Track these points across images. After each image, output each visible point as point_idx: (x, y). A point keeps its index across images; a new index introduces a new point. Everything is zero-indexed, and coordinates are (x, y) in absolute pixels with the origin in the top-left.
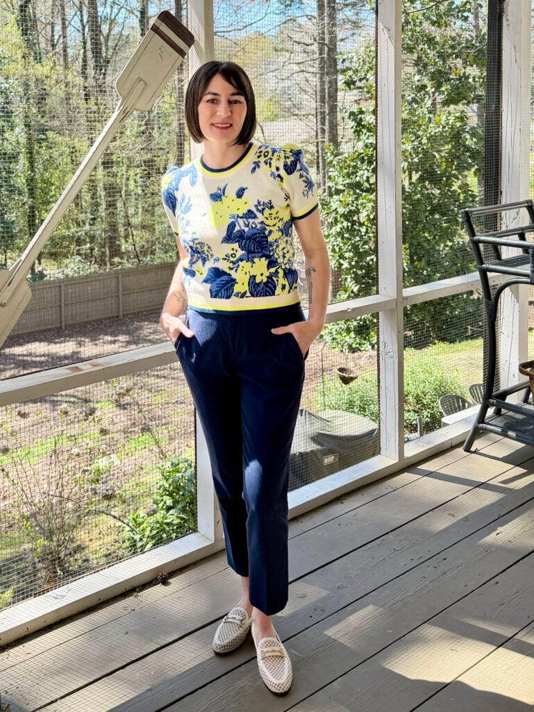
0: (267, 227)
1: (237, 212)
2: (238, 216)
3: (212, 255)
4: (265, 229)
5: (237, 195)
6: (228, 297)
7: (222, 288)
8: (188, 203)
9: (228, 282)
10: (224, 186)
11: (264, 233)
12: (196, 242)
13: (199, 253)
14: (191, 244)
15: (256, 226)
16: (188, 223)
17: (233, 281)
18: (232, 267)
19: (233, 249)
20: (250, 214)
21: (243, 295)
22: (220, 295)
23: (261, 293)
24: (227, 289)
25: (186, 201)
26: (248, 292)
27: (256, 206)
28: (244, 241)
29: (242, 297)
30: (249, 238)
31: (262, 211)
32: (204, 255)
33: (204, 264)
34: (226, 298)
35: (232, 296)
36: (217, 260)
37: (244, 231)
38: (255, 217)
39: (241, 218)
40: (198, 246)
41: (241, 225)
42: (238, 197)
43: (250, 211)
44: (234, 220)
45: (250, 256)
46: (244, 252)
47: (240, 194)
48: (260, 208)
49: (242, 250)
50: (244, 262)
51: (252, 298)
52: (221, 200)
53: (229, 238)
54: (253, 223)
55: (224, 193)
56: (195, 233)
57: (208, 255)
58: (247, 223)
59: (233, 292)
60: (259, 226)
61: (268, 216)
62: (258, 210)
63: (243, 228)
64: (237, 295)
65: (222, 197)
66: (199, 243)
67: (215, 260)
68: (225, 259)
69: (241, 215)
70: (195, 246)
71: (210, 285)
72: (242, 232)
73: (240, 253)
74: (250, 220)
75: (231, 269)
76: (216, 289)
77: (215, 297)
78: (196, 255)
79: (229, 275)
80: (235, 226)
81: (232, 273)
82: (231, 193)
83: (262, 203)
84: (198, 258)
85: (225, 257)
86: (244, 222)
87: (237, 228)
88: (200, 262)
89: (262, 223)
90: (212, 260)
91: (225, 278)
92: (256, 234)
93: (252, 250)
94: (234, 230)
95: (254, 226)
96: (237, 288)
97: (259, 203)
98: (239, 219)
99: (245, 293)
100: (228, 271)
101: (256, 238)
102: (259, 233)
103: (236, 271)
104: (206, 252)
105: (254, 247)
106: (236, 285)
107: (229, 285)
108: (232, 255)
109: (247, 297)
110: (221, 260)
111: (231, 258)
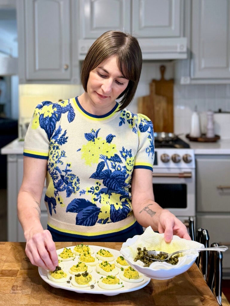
0: (127, 172)
1: (106, 154)
2: (107, 158)
3: (78, 188)
4: (126, 173)
5: (107, 139)
6: (93, 224)
7: (88, 216)
8: (64, 135)
9: (93, 211)
10: (97, 130)
11: (124, 176)
12: (69, 173)
13: (67, 183)
14: (64, 174)
15: (121, 170)
16: (63, 154)
17: (98, 210)
18: (96, 198)
19: (97, 183)
20: (116, 158)
21: (105, 221)
22: (85, 223)
23: (119, 218)
24: (92, 217)
25: (62, 133)
26: (109, 219)
27: (121, 152)
28: (108, 179)
29: (104, 223)
30: (113, 178)
31: (125, 157)
32: (70, 187)
33: (69, 195)
34: (91, 226)
35: (96, 223)
36: (83, 192)
37: (111, 171)
38: (120, 161)
39: (110, 160)
40: (70, 177)
41: (109, 166)
42: (107, 142)
43: (116, 155)
44: (103, 160)
45: (109, 191)
46: (105, 187)
47: (109, 139)
48: (124, 154)
49: (105, 185)
50: (104, 194)
51: (113, 223)
52: (94, 141)
53: (96, 176)
54: (119, 166)
55: (97, 135)
56: (69, 165)
57: (74, 188)
58: (114, 165)
59: (97, 219)
60: (123, 169)
61: (129, 162)
62: (122, 156)
63: (111, 169)
64: (100, 222)
65: (95, 138)
66: (71, 175)
67: (81, 192)
68: (90, 192)
69: (109, 157)
70: (67, 176)
71: (77, 214)
72: (109, 171)
73: (102, 187)
74: (116, 163)
75: (95, 200)
76: (83, 217)
77: (80, 224)
78: (64, 184)
79: (95, 205)
80: (104, 166)
81: (97, 203)
82: (102, 137)
83: (125, 151)
84: (64, 188)
85: (90, 190)
86: (112, 163)
87: (105, 168)
88: (65, 193)
89: (125, 167)
90: (78, 193)
91: (90, 208)
92: (119, 175)
93: (113, 187)
94: (103, 169)
95: (119, 169)
96: (101, 216)
97: (124, 149)
98: (108, 161)
99: (107, 219)
100: (93, 202)
101: (118, 179)
102: (121, 175)
103: (100, 202)
104: (73, 184)
105: (115, 186)
106: (100, 213)
107: (95, 213)
108: (96, 188)
109: (108, 223)
110: (87, 193)
111: (95, 190)
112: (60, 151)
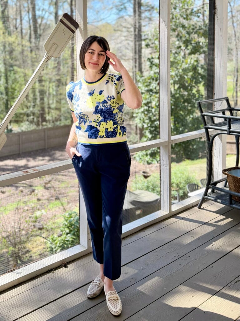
0: (112, 107)
1: (99, 101)
2: (100, 103)
3: (88, 120)
4: (111, 108)
6: (96, 138)
7: (93, 134)
8: (78, 97)
9: (96, 131)
10: (94, 89)
11: (111, 110)
12: (82, 114)
13: (83, 119)
14: (80, 115)
15: (108, 106)
16: (78, 105)
17: (98, 131)
18: (98, 124)
19: (98, 117)
20: (105, 102)
21: (103, 137)
22: (92, 137)
23: (111, 136)
24: (95, 134)
25: (77, 96)
26: (105, 136)
27: (107, 98)
28: (102, 113)
29: (102, 138)
30: (105, 112)
31: (110, 100)
32: (85, 120)
33: (85, 124)
34: (95, 138)
35: (98, 138)
36: (91, 122)
37: (102, 109)
38: (107, 103)
39: (101, 103)
40: (83, 116)
41: (101, 106)
42: (100, 94)
43: (105, 100)
44: (98, 104)
45: (105, 120)
46: (102, 118)
47: (101, 93)
48: (109, 99)
49: (102, 117)
50: (103, 122)
51: (107, 138)
52: (92, 96)
53: (96, 112)
54: (106, 105)
55: (94, 92)
56: (81, 110)
57: (87, 120)
58: (104, 105)
59: (98, 136)
60: (109, 106)
61: (112, 102)
62: (108, 100)
63: (102, 107)
64: (100, 137)
65: (93, 94)
66: (83, 114)
67: (90, 122)
68: (94, 121)
69: (101, 102)
70: (81, 115)
71: (88, 133)
72: (101, 109)
73: (101, 118)
74: (105, 104)
75: (97, 125)
76: (91, 134)
77: (90, 138)
78: (81, 119)
79: (97, 128)
80: (99, 106)
81: (98, 127)
82: (97, 92)
83: (110, 97)
84: (82, 121)
85: (94, 120)
86: (102, 105)
87: (99, 108)
88: (83, 123)
89: (110, 105)
90: (88, 122)
91: (94, 129)
92: (108, 110)
93: (106, 117)
94: (98, 108)
95: (107, 106)
96: (100, 134)
97: (108, 96)
98: (100, 104)
99: (103, 136)
100: (96, 126)
101: (108, 112)
102: (109, 110)
103: (99, 126)
104: (86, 118)
105: (107, 116)
106: (100, 132)
107: (97, 132)
108: (97, 119)
109: (104, 138)
110: (93, 122)
111: (97, 121)
112: (76, 105)
